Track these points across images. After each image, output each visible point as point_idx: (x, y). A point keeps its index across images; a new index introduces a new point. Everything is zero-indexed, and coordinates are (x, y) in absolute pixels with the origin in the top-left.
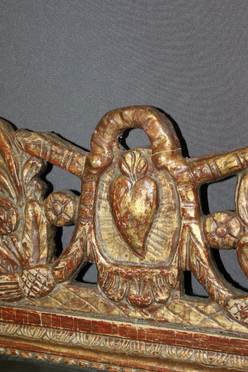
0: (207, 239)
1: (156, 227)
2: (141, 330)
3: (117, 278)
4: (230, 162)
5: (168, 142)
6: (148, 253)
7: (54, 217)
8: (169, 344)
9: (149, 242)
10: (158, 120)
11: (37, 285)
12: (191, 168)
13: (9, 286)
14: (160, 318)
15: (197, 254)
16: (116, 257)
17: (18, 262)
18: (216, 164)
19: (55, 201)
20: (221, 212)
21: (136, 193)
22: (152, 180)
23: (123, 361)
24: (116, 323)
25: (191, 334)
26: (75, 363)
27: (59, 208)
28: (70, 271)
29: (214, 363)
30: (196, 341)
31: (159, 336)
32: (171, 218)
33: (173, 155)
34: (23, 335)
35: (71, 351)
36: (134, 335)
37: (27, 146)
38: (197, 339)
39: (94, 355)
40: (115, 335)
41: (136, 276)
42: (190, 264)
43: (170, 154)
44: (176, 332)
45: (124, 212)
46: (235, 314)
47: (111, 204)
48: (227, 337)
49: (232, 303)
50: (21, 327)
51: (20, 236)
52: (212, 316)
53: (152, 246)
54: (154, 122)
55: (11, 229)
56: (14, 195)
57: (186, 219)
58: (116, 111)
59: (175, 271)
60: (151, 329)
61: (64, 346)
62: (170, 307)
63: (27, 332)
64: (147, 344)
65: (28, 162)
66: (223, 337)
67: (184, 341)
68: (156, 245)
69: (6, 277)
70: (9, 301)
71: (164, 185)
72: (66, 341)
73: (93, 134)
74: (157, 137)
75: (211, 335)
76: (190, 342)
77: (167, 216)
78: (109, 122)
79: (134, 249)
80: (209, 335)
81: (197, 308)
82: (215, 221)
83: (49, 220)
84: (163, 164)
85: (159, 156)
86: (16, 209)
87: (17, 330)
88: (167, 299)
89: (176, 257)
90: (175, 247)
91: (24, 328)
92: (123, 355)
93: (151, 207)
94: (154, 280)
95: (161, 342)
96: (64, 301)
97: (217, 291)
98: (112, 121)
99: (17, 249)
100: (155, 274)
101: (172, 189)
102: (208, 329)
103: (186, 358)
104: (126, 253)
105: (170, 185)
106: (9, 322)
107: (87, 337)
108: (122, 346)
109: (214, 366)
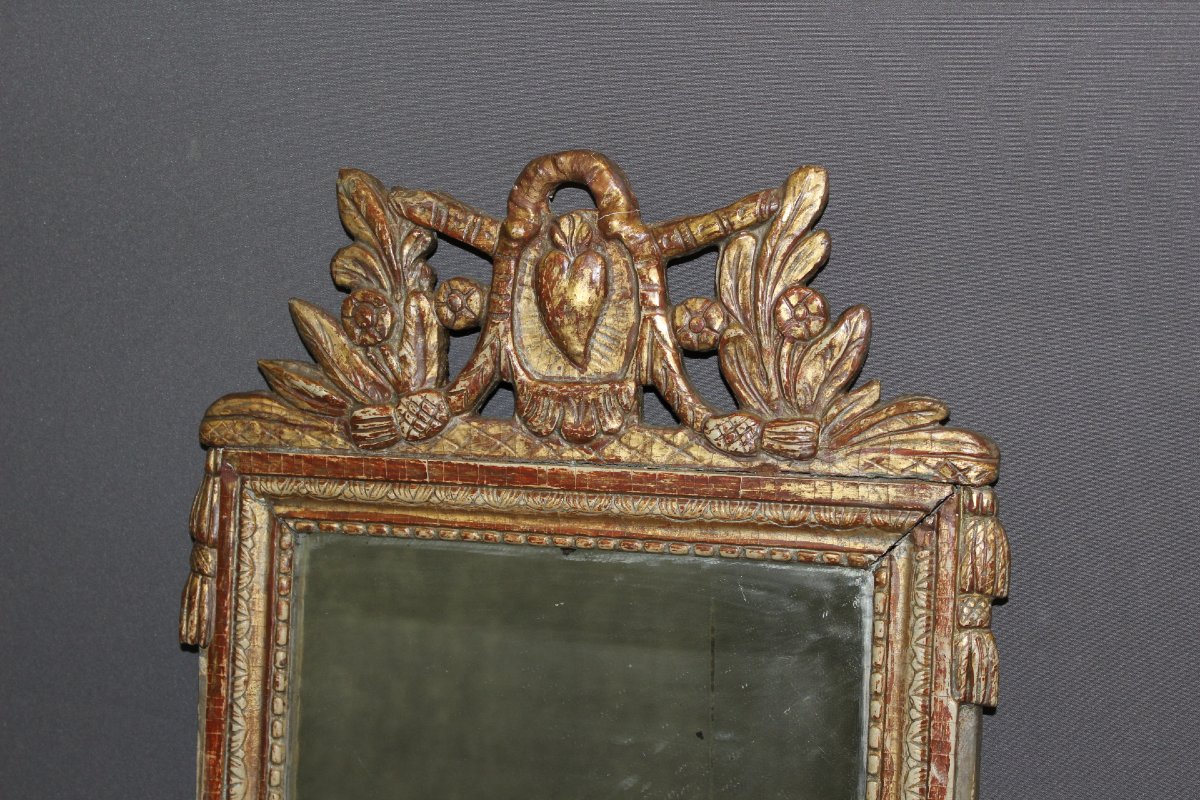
0: (676, 337)
1: (603, 323)
2: (582, 476)
3: (545, 401)
4: (709, 226)
5: (622, 201)
6: (592, 362)
7: (450, 315)
8: (622, 493)
9: (592, 346)
10: (608, 169)
11: (421, 419)
12: (654, 236)
13: (377, 423)
14: (609, 456)
15: (662, 359)
16: (543, 370)
17: (390, 387)
18: (689, 229)
19: (453, 291)
20: (697, 297)
21: (575, 274)
22: (599, 255)
23: (552, 526)
24: (543, 467)
25: (654, 475)
26: (478, 537)
27: (459, 301)
28: (474, 397)
29: (687, 515)
30: (661, 484)
31: (608, 481)
32: (625, 309)
33: (630, 219)
34: (397, 497)
35: (472, 519)
36: (571, 485)
37: (410, 211)
38: (662, 481)
39: (508, 521)
40: (542, 486)
41: (574, 397)
42: (653, 374)
43: (626, 217)
44: (632, 474)
45: (557, 301)
46: (716, 440)
47: (538, 293)
48: (705, 475)
49: (712, 424)
50: (394, 486)
51: (395, 346)
52: (685, 449)
53: (598, 351)
54: (601, 172)
55: (382, 336)
56: (386, 284)
57: (647, 309)
58: (547, 157)
59: (631, 386)
60: (596, 473)
61: (462, 512)
62: (623, 440)
63: (404, 494)
64: (591, 495)
65: (410, 234)
66: (699, 475)
67: (643, 485)
68: (602, 349)
69: (373, 410)
70: (375, 448)
71: (617, 262)
72: (467, 502)
73: (512, 191)
74: (606, 193)
75: (683, 473)
76: (652, 486)
77: (620, 307)
78: (536, 172)
79: (571, 358)
80: (679, 473)
81: (662, 438)
82: (688, 310)
83: (441, 320)
84: (615, 230)
85: (610, 219)
86: (390, 305)
87: (388, 492)
88: (620, 428)
89: (633, 365)
90: (632, 351)
91: (400, 487)
92: (554, 516)
93: (597, 293)
94: (601, 400)
95: (611, 490)
96: (463, 442)
97: (691, 408)
98: (541, 172)
99: (391, 367)
100: (601, 391)
101: (627, 267)
102: (677, 466)
103: (647, 511)
104: (560, 364)
105: (625, 262)
106: (375, 481)
107: (499, 494)
108: (553, 502)
109: (687, 519)
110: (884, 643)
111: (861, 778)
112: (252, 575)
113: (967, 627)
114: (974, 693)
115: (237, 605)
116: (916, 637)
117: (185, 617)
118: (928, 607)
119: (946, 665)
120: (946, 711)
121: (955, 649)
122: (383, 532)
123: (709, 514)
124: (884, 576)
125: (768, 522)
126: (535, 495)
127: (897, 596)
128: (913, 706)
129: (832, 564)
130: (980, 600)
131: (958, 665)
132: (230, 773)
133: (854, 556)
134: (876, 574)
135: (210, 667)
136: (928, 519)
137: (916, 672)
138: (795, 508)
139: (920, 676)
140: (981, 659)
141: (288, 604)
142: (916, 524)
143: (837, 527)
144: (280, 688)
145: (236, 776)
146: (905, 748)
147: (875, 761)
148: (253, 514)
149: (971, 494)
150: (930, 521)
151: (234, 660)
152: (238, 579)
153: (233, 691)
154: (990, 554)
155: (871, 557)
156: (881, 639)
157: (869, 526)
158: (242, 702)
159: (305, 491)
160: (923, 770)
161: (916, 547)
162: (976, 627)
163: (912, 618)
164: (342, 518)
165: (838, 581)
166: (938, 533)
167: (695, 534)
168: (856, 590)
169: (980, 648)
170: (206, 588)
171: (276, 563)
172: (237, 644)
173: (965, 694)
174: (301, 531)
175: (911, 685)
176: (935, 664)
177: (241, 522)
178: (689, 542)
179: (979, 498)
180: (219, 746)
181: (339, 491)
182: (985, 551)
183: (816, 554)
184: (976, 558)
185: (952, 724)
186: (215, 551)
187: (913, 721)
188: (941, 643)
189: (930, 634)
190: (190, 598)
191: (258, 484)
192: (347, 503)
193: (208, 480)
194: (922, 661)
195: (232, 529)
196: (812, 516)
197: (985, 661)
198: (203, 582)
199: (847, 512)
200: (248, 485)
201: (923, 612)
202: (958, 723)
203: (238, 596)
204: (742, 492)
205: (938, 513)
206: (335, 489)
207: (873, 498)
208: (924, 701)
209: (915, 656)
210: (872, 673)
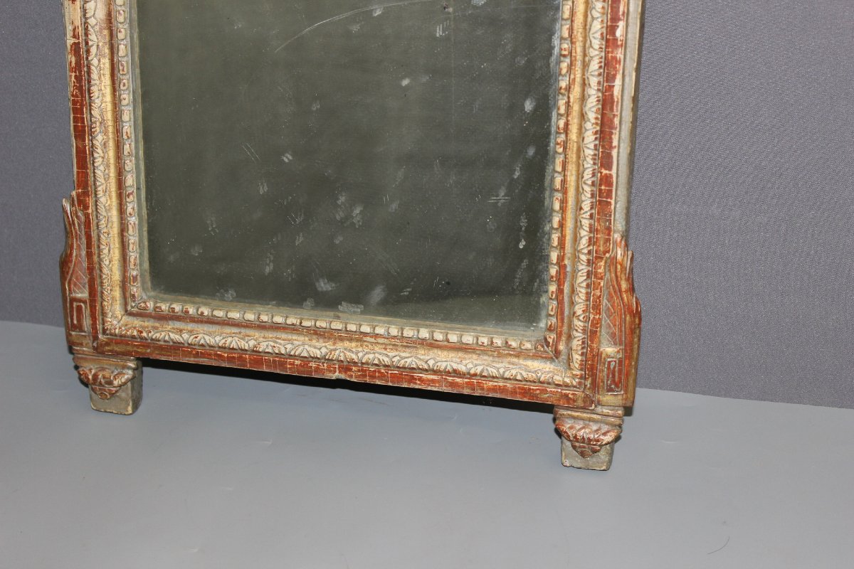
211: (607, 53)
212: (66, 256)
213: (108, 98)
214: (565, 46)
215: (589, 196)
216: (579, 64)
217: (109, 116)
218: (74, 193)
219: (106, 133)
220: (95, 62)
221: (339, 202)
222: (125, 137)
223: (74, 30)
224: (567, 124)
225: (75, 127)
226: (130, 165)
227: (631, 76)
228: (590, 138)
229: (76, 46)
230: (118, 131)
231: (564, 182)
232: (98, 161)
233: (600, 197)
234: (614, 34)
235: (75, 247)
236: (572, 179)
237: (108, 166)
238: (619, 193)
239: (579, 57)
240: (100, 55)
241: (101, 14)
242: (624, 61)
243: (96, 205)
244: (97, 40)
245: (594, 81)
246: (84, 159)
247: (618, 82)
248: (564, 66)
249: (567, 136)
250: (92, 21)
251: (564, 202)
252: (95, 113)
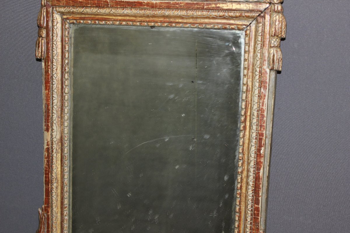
2: (156, 3)
8: (168, 8)
23: (147, 19)
24: (144, 1)
25: (178, 3)
26: (125, 24)
29: (189, 15)
30: (180, 5)
31: (164, 5)
34: (100, 12)
35: (123, 18)
36: (153, 6)
38: (181, 5)
39: (134, 18)
40: (144, 7)
44: (171, 3)
48: (194, 2)
50: (99, 8)
60: (161, 2)
61: (120, 16)
63: (102, 11)
64: (159, 9)
66: (192, 2)
67: (175, 6)
72: (121, 13)
75: (187, 2)
76: (178, 6)
80: (186, 2)
87: (97, 10)
91: (101, 9)
92: (148, 16)
95: (165, 8)
103: (176, 14)
106: (93, 7)
107: (131, 10)
108: (148, 12)
109: (188, 16)
110: (248, 52)
111: (241, 93)
112: (57, 37)
113: (273, 47)
114: (275, 67)
115: (53, 46)
116: (257, 50)
117: (37, 50)
118: (261, 41)
119: (266, 58)
120: (266, 72)
121: (269, 53)
122: (96, 23)
123: (195, 14)
124: (248, 32)
125: (213, 17)
126: (142, 10)
127: (252, 38)
128: (256, 71)
129: (233, 29)
130: (277, 39)
131: (270, 59)
132: (53, 97)
133: (239, 26)
134: (246, 32)
135: (45, 65)
136: (262, 14)
137: (257, 61)
138: (221, 12)
139: (259, 62)
140: (277, 56)
141: (68, 45)
142: (258, 16)
143: (234, 17)
144: (67, 71)
145: (55, 97)
146: (254, 84)
147: (245, 88)
148: (56, 18)
149: (275, 6)
150: (262, 15)
151: (52, 63)
152: (53, 38)
153: (53, 72)
154: (280, 24)
155: (244, 26)
156: (247, 51)
157: (244, 17)
158: (55, 75)
159: (72, 11)
160: (259, 90)
161: (258, 23)
162: (276, 47)
163: (256, 45)
164: (83, 19)
165: (234, 34)
166: (265, 18)
167: (191, 21)
168: (239, 37)
169: (277, 53)
170: (43, 41)
171: (64, 33)
172: (53, 58)
173: (272, 67)
174: (71, 23)
175: (256, 65)
176: (263, 58)
177: (53, 21)
178: (189, 23)
179: (277, 7)
180: (49, 89)
181: (82, 10)
182: (279, 24)
183: (228, 26)
184: (276, 26)
185: (268, 76)
186: (45, 30)
187: (256, 75)
188: (265, 52)
189: (262, 49)
190: (38, 44)
191: (57, 9)
192: (85, 14)
193: (42, 8)
194: (259, 57)
195: (50, 23)
196: (226, 14)
197: (278, 57)
198: (42, 40)
199: (237, 13)
200: (54, 9)
201: (260, 42)
202: (270, 76)
203: (53, 44)
204: (205, 7)
205: (265, 12)
206: (81, 10)
207: (245, 8)
208: (260, 69)
209: (257, 56)
210: (244, 61)
211: (257, 159)
212: (39, 231)
213: (59, 169)
214: (240, 156)
215: (250, 215)
216: (246, 163)
217: (59, 176)
218: (43, 206)
219: (57, 183)
220: (55, 155)
221: (149, 213)
222: (65, 185)
223: (47, 143)
224: (241, 186)
225: (46, 180)
226: (66, 195)
227: (266, 168)
228: (250, 192)
229: (48, 149)
230: (62, 182)
231: (240, 209)
232: (54, 194)
233: (254, 216)
234: (260, 152)
235: (42, 228)
236: (243, 208)
237: (57, 196)
238: (262, 214)
239: (246, 160)
240: (57, 153)
241: (58, 137)
242: (264, 162)
243: (52, 211)
244: (56, 147)
245: (252, 170)
246: (48, 193)
247: (261, 171)
248: (240, 163)
249: (241, 191)
250: (55, 140)
251: (240, 217)
252: (54, 175)
